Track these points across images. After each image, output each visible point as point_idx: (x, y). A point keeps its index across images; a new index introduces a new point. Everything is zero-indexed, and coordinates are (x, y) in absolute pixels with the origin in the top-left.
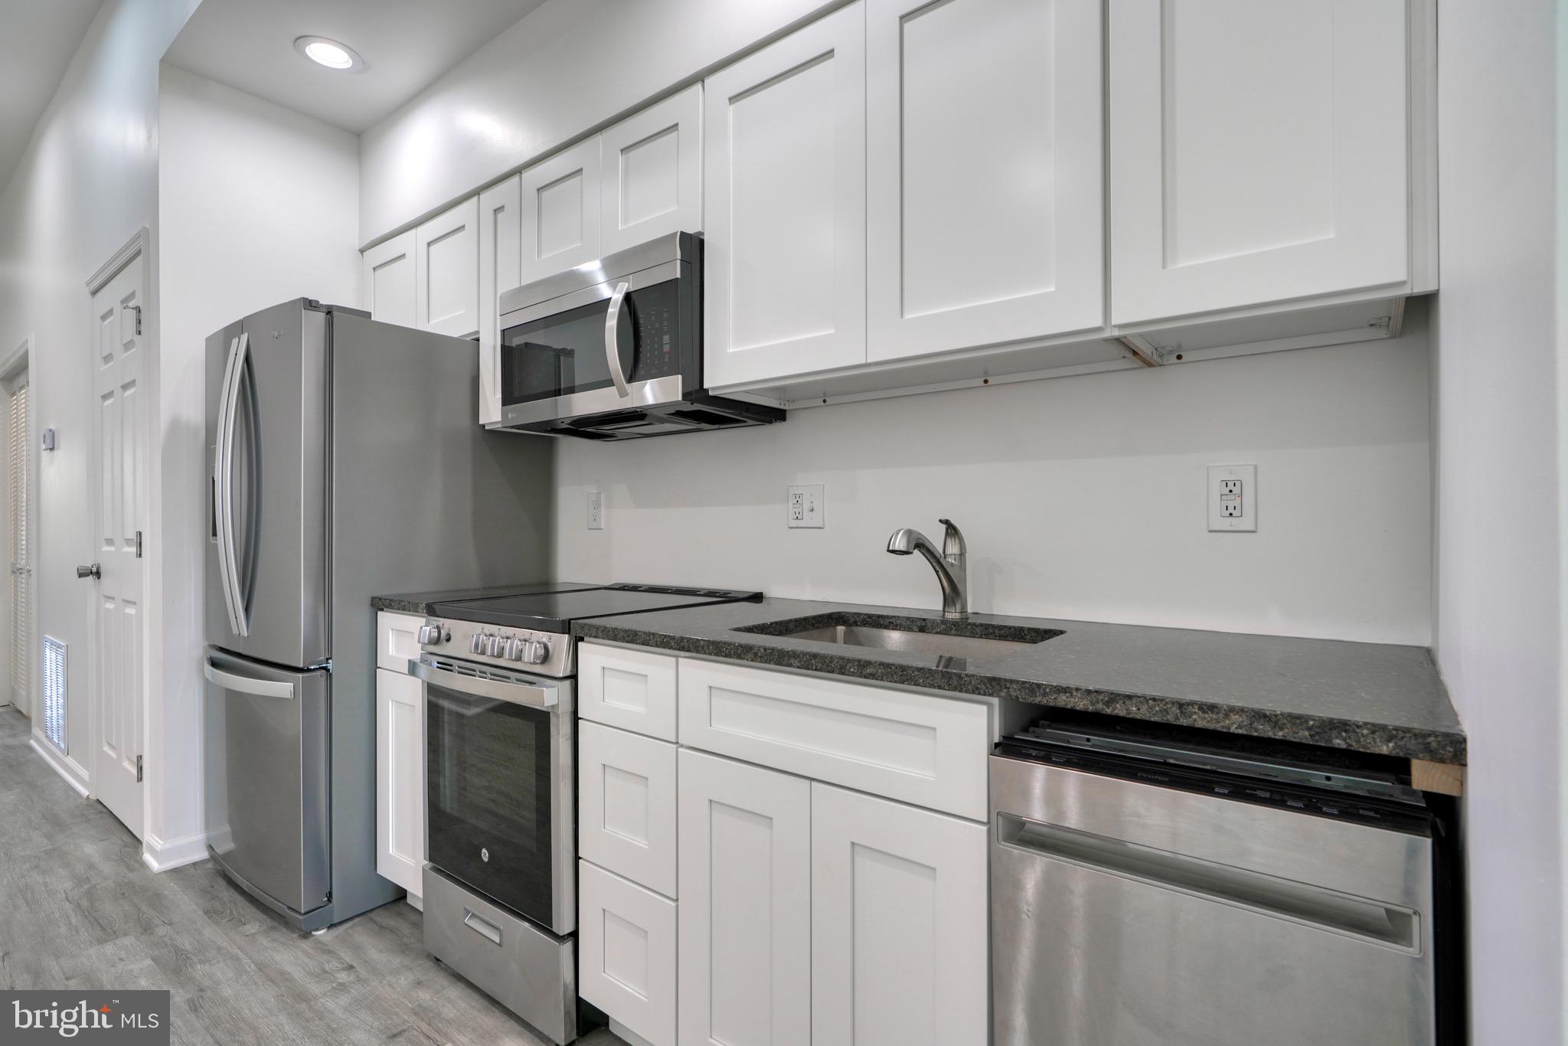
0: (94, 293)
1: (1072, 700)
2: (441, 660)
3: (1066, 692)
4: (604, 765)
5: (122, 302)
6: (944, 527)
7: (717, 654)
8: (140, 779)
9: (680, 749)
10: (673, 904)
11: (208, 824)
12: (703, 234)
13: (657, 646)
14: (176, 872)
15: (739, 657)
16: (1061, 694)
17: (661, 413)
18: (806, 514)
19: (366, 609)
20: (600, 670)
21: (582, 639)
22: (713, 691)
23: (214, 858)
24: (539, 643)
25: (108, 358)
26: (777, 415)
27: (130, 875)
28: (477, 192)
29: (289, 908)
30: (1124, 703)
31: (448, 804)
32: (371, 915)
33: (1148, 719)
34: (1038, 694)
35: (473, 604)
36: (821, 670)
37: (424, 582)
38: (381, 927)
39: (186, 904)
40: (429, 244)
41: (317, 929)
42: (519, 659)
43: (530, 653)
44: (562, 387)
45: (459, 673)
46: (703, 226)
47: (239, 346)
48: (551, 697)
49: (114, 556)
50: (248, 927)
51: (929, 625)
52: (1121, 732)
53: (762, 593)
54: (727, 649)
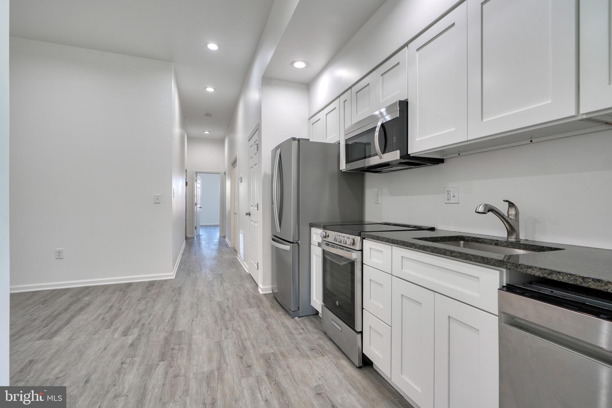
0: (249, 141)
1: (534, 271)
2: (327, 243)
4: (371, 280)
5: (254, 143)
6: (507, 203)
7: (404, 246)
8: (258, 269)
9: (393, 277)
10: (390, 328)
11: (272, 284)
12: (407, 99)
13: (386, 242)
14: (265, 295)
15: (411, 247)
16: (529, 269)
17: (395, 163)
18: (452, 198)
19: (308, 227)
20: (369, 249)
21: (364, 239)
22: (403, 258)
23: (273, 293)
24: (352, 239)
25: (252, 158)
26: (440, 161)
27: (256, 293)
28: (339, 97)
29: (289, 309)
30: (556, 275)
31: (328, 287)
32: (309, 317)
33: (567, 282)
34: (519, 268)
35: (338, 226)
37: (323, 219)
38: (312, 321)
39: (267, 303)
40: (326, 115)
41: (295, 317)
42: (346, 244)
43: (349, 242)
44: (367, 155)
45: (331, 247)
46: (408, 97)
47: (278, 152)
48: (355, 256)
49: (253, 210)
50: (279, 312)
51: (499, 243)
52: (571, 291)
53: (434, 228)
54: (407, 244)
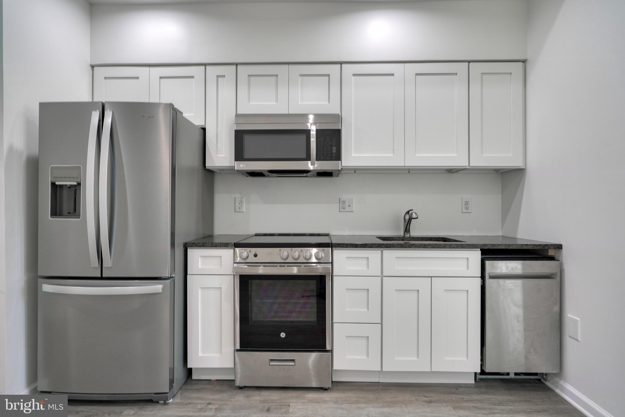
3: (500, 245)
9: (383, 277)
18: (347, 207)
22: (396, 258)
28: (204, 65)
36: (438, 248)
40: (161, 78)
46: (341, 112)
